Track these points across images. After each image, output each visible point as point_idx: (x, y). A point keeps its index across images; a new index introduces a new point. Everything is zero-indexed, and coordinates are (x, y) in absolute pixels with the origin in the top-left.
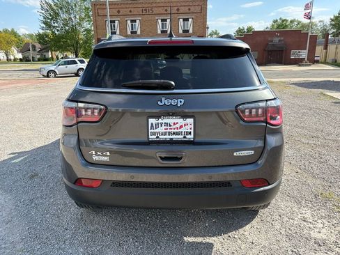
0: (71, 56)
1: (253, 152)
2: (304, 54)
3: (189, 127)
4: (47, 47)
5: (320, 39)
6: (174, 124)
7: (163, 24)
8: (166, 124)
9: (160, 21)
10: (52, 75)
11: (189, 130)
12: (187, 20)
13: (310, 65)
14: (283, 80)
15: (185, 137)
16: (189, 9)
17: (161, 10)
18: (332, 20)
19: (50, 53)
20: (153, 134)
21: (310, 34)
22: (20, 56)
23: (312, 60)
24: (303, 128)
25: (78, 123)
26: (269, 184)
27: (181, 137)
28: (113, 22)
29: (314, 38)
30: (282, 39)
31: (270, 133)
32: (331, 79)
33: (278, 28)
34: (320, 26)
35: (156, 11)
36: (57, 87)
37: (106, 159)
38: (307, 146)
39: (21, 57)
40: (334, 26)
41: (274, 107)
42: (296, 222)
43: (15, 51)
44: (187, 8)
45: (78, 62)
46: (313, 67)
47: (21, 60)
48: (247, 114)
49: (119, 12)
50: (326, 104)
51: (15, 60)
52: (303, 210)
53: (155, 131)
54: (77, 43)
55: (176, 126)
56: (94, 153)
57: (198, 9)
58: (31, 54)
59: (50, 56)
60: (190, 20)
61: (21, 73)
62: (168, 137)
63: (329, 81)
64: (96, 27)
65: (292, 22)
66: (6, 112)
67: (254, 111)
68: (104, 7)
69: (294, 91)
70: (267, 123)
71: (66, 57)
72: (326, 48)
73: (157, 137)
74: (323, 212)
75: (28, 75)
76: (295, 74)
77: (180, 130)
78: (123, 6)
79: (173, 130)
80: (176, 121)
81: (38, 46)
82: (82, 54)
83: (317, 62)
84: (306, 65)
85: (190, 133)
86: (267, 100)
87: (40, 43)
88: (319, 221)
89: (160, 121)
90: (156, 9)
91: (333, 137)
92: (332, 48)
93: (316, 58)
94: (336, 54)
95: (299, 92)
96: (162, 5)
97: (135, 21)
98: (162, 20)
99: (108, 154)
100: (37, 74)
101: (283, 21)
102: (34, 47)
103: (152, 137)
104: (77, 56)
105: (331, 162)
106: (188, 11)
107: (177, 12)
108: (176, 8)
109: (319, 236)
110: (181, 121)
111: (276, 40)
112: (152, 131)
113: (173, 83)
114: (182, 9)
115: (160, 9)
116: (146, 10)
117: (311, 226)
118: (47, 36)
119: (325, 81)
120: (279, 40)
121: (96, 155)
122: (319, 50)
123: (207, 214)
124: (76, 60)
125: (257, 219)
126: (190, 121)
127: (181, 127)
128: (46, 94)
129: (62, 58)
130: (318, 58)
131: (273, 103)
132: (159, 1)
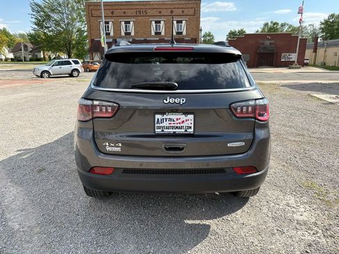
0: (64, 57)
1: (244, 144)
2: (294, 57)
3: (190, 122)
4: (39, 48)
5: (310, 43)
6: (177, 119)
7: (156, 26)
8: (170, 119)
9: (153, 23)
10: (46, 75)
11: (190, 125)
12: (181, 22)
13: (299, 68)
14: (274, 82)
15: (186, 131)
16: (183, 12)
17: (155, 12)
18: (322, 24)
19: (42, 53)
20: (159, 128)
21: (300, 37)
22: (11, 56)
23: (302, 63)
24: (290, 127)
25: (93, 118)
26: (258, 172)
27: (182, 131)
28: (107, 23)
29: (304, 41)
30: (273, 41)
31: (258, 128)
32: (319, 82)
33: (269, 31)
34: (310, 29)
35: (150, 12)
36: (52, 88)
37: (118, 149)
38: (293, 143)
39: (13, 57)
40: (323, 30)
41: (262, 105)
42: (281, 207)
43: (7, 51)
44: (181, 10)
45: (72, 62)
46: (303, 70)
47: (12, 60)
48: (239, 111)
49: (113, 13)
50: (312, 105)
51: (6, 60)
52: (288, 197)
53: (161, 125)
54: (70, 43)
55: (179, 121)
56: (107, 144)
57: (191, 12)
58: (23, 54)
59: (42, 56)
60: (184, 22)
61: (13, 73)
62: (171, 131)
63: (317, 83)
64: (90, 28)
65: (282, 25)
66: (5, 112)
67: (245, 108)
68: (98, 8)
69: (283, 93)
70: (256, 119)
71: (59, 57)
72: (315, 51)
73: (163, 131)
74: (305, 199)
75: (21, 75)
76: (285, 77)
77: (183, 125)
78: (116, 7)
79: (176, 125)
80: (178, 117)
81: (30, 46)
82: (76, 54)
83: (307, 65)
84: (296, 68)
85: (190, 128)
86: (256, 100)
87: (32, 43)
88: (302, 206)
89: (165, 117)
90: (149, 11)
91: (317, 135)
92: (321, 51)
93: (305, 61)
94: (325, 57)
95: (288, 93)
96: (156, 6)
97: (129, 22)
98: (156, 22)
99: (120, 145)
100: (31, 74)
101: (274, 24)
102: (26, 47)
103: (158, 131)
104: (70, 57)
105: (315, 157)
106: (181, 14)
107: (170, 14)
108: (170, 10)
109: (301, 218)
110: (183, 117)
111: (267, 43)
112: (158, 125)
113: (176, 84)
114: (176, 12)
115: (154, 10)
116: (140, 12)
117: (294, 210)
118: (39, 36)
119: (313, 83)
120: (270, 43)
121: (109, 146)
122: (309, 53)
123: (204, 201)
124: (70, 60)
125: (248, 205)
126: (191, 117)
127: (183, 122)
128: (42, 94)
129: (55, 58)
130: (308, 61)
131: (261, 102)
132: (153, 3)
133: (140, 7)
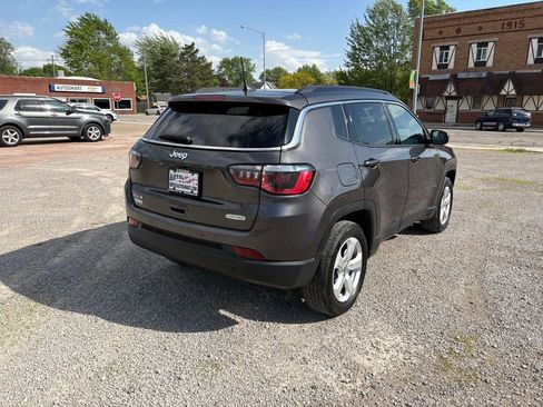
3: (195, 182)
6: (186, 178)
8: (180, 177)
9: (535, 42)
11: (195, 186)
15: (192, 192)
20: (172, 185)
26: (265, 260)
27: (189, 191)
28: (445, 48)
37: (141, 202)
49: (459, 31)
53: (173, 182)
56: (135, 195)
62: (181, 190)
67: (248, 173)
70: (261, 188)
73: (174, 189)
77: (190, 185)
78: (466, 20)
79: (184, 184)
80: (187, 175)
85: (196, 189)
89: (177, 173)
90: (531, 21)
97: (486, 44)
99: (142, 198)
103: (171, 188)
110: (190, 176)
116: (509, 25)
121: (137, 197)
126: (196, 176)
127: (190, 181)
132: (539, 5)
133: (507, 16)
